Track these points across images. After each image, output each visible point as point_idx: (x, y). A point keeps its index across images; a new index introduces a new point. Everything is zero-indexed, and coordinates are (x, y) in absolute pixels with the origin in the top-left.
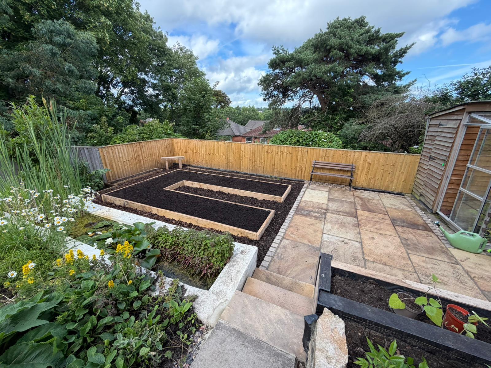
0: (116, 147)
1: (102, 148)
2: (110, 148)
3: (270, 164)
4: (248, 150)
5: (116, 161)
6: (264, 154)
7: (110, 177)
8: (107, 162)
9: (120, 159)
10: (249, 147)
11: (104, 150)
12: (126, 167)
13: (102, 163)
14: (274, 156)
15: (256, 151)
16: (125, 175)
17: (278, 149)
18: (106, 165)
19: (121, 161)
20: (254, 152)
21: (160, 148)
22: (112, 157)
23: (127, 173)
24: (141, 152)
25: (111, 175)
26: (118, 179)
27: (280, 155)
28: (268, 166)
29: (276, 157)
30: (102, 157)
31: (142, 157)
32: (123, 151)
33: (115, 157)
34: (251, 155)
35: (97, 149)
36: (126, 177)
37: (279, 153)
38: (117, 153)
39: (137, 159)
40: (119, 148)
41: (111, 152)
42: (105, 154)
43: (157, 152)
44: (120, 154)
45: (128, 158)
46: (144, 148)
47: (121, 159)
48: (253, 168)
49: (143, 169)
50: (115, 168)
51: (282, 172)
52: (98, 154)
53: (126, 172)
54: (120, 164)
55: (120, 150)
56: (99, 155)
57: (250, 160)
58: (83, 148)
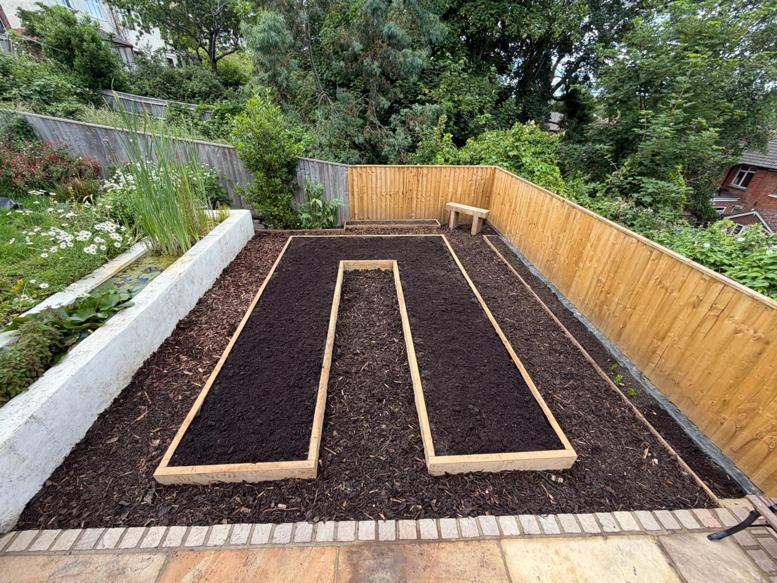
0: (374, 169)
1: (352, 168)
2: (364, 169)
3: (651, 325)
4: (605, 245)
5: (370, 192)
6: (645, 285)
7: (355, 214)
8: (356, 190)
9: (376, 190)
10: (612, 238)
11: (354, 170)
12: (383, 205)
13: (347, 191)
14: (675, 307)
15: (626, 261)
16: (379, 217)
17: (706, 291)
18: (353, 195)
19: (377, 194)
20: (618, 259)
21: (460, 184)
22: (365, 184)
23: (383, 215)
24: (418, 185)
25: (356, 212)
26: (366, 220)
27: (704, 320)
28: (641, 330)
29: (683, 316)
30: (350, 182)
31: (417, 194)
32: (383, 178)
33: (370, 185)
34: (608, 266)
35: (345, 168)
36: (379, 220)
37: (703, 310)
38: (374, 179)
39: (407, 196)
40: (378, 172)
41: (364, 175)
42: (355, 178)
43: (451, 190)
44: (379, 181)
45: (390, 191)
46: (425, 178)
47: (379, 190)
48: (597, 310)
49: (413, 214)
50: (365, 202)
51: (677, 385)
52: (344, 175)
53: (381, 212)
54: (374, 197)
55: (379, 175)
56: (347, 178)
57: (599, 280)
58: (327, 164)
